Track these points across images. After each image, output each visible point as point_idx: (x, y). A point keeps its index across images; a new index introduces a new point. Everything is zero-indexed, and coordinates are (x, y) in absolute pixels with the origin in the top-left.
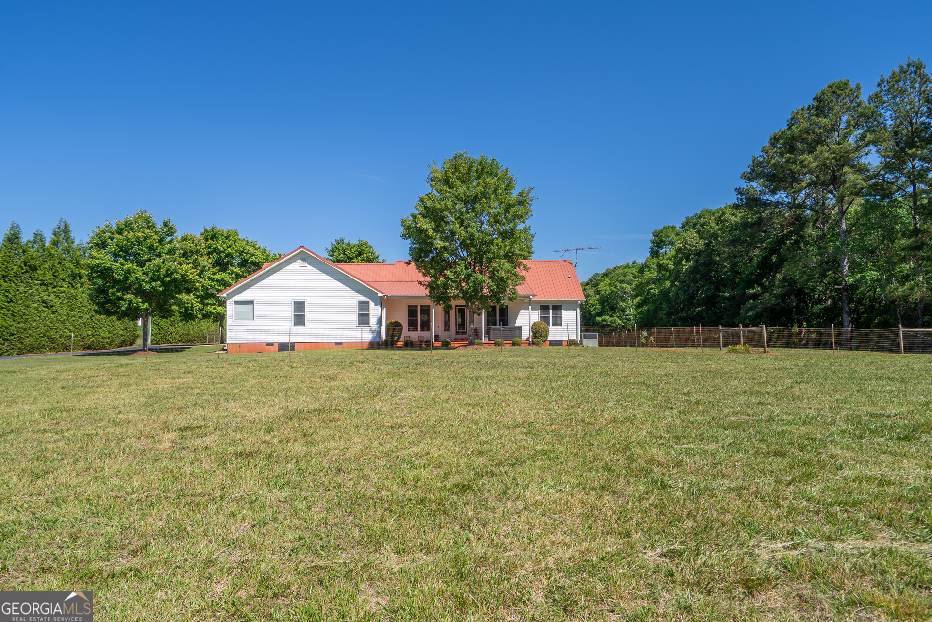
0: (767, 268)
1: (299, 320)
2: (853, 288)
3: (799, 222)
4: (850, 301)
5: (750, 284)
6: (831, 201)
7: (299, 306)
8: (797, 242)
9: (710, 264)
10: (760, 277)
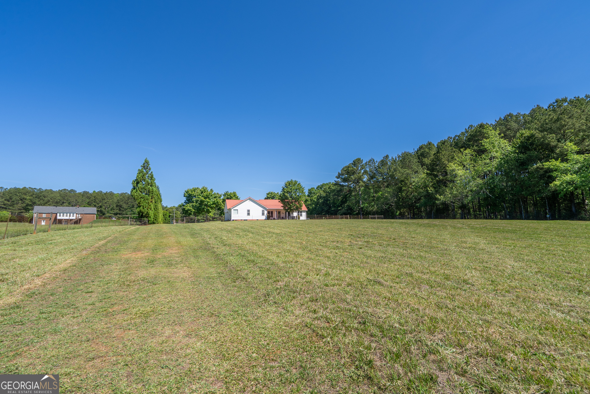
0: (343, 202)
1: (249, 214)
2: (362, 208)
3: (350, 191)
4: (362, 211)
5: (339, 206)
6: (357, 187)
7: (249, 211)
8: (350, 196)
9: (327, 200)
10: (341, 205)
